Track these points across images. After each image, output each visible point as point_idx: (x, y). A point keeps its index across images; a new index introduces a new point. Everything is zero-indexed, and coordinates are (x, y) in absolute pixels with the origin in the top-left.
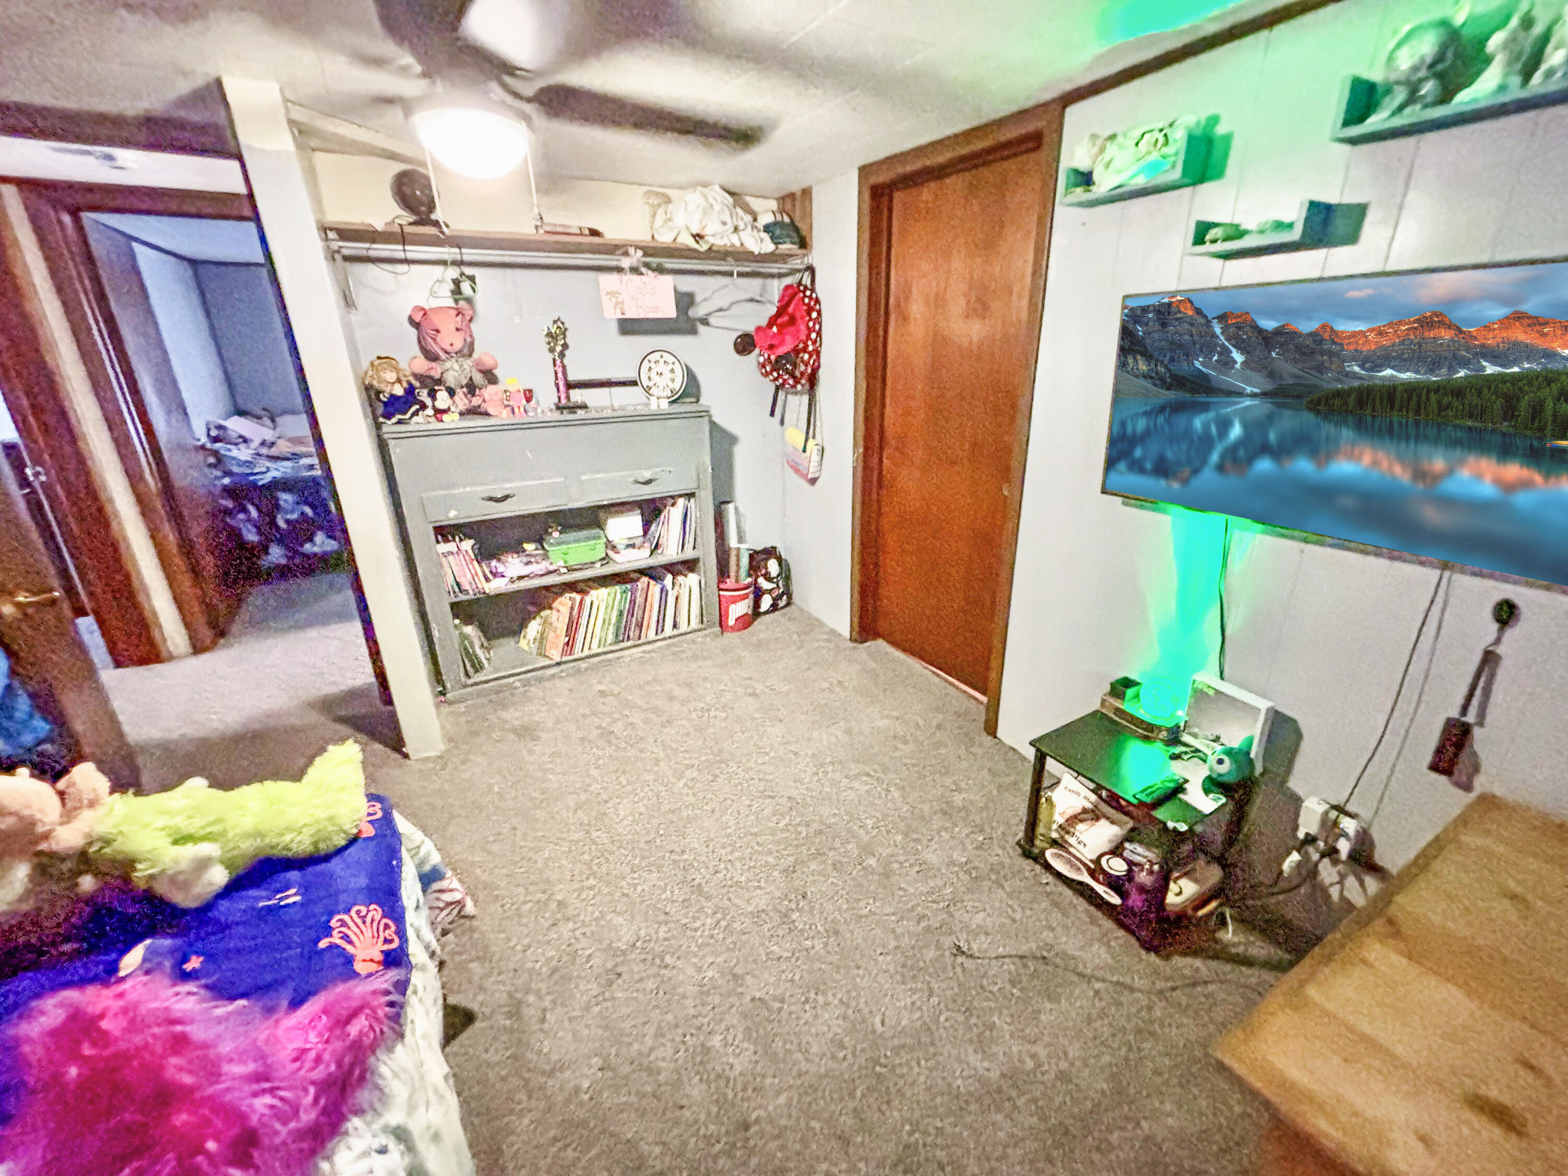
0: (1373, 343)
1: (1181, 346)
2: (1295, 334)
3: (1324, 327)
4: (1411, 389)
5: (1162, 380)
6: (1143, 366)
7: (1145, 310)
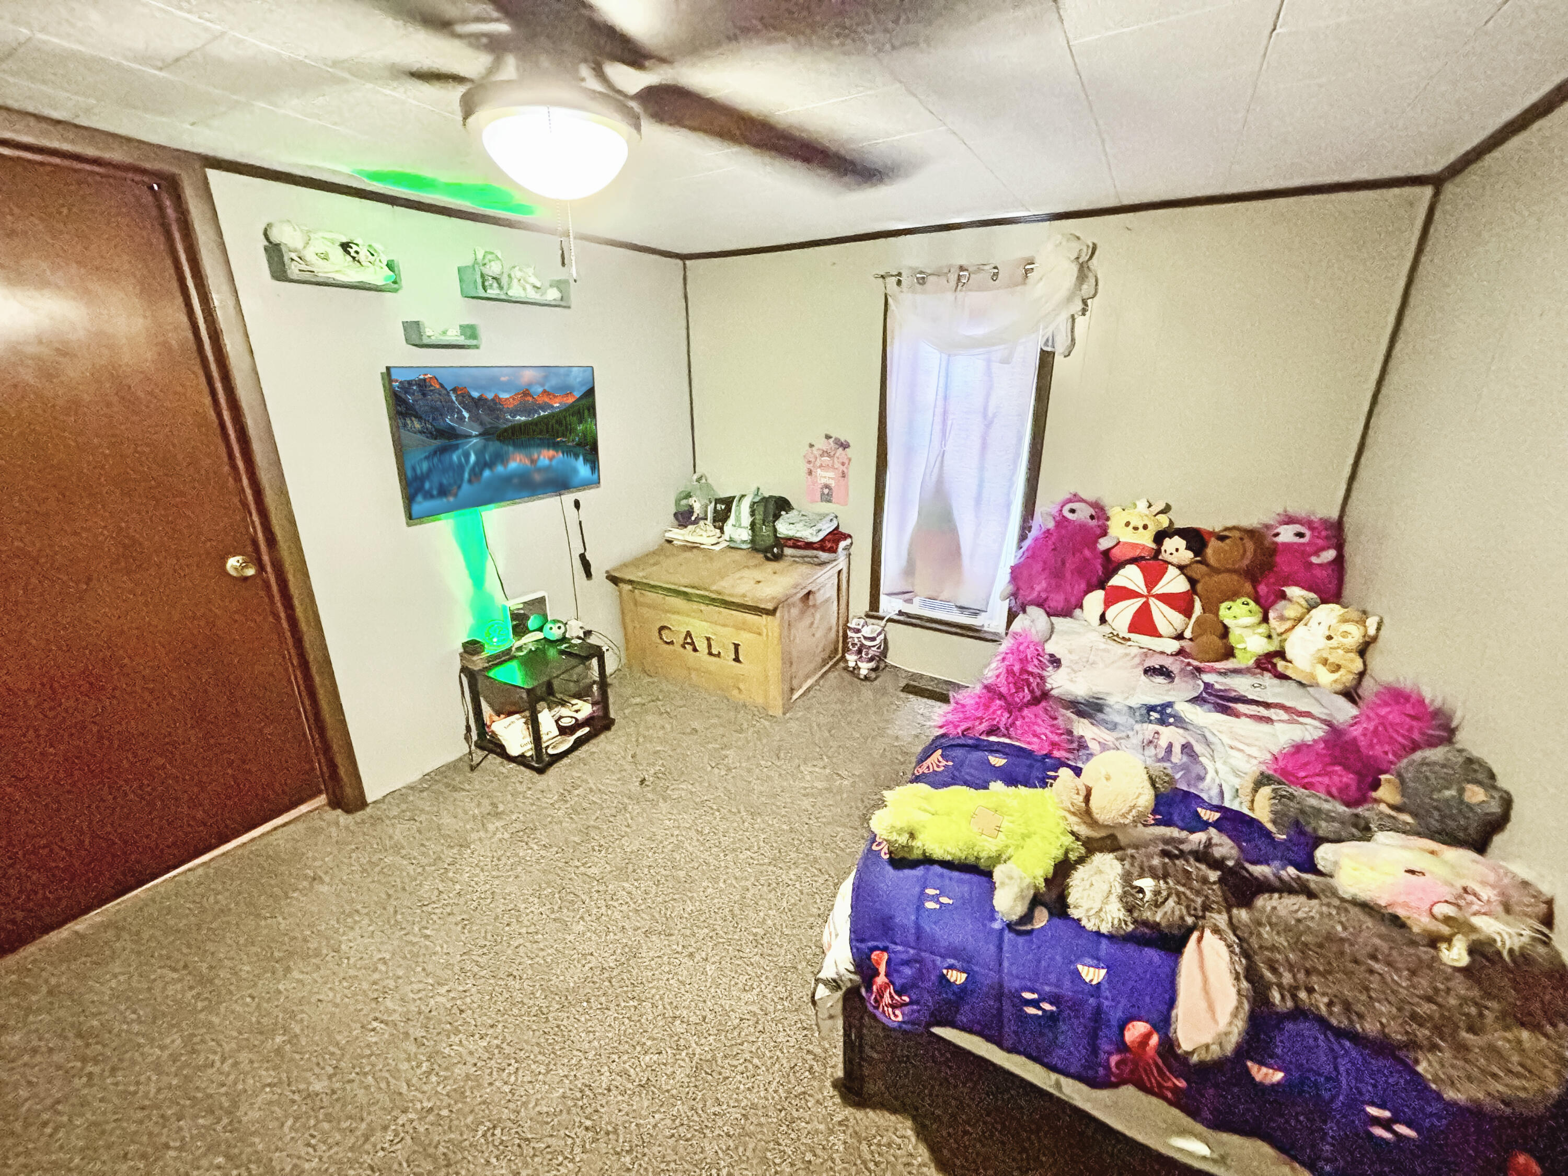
0: (511, 405)
1: (437, 409)
2: (486, 399)
3: (496, 396)
4: (526, 424)
5: (431, 433)
6: (418, 425)
7: (410, 383)
